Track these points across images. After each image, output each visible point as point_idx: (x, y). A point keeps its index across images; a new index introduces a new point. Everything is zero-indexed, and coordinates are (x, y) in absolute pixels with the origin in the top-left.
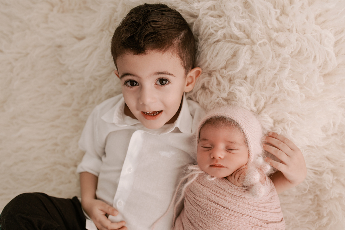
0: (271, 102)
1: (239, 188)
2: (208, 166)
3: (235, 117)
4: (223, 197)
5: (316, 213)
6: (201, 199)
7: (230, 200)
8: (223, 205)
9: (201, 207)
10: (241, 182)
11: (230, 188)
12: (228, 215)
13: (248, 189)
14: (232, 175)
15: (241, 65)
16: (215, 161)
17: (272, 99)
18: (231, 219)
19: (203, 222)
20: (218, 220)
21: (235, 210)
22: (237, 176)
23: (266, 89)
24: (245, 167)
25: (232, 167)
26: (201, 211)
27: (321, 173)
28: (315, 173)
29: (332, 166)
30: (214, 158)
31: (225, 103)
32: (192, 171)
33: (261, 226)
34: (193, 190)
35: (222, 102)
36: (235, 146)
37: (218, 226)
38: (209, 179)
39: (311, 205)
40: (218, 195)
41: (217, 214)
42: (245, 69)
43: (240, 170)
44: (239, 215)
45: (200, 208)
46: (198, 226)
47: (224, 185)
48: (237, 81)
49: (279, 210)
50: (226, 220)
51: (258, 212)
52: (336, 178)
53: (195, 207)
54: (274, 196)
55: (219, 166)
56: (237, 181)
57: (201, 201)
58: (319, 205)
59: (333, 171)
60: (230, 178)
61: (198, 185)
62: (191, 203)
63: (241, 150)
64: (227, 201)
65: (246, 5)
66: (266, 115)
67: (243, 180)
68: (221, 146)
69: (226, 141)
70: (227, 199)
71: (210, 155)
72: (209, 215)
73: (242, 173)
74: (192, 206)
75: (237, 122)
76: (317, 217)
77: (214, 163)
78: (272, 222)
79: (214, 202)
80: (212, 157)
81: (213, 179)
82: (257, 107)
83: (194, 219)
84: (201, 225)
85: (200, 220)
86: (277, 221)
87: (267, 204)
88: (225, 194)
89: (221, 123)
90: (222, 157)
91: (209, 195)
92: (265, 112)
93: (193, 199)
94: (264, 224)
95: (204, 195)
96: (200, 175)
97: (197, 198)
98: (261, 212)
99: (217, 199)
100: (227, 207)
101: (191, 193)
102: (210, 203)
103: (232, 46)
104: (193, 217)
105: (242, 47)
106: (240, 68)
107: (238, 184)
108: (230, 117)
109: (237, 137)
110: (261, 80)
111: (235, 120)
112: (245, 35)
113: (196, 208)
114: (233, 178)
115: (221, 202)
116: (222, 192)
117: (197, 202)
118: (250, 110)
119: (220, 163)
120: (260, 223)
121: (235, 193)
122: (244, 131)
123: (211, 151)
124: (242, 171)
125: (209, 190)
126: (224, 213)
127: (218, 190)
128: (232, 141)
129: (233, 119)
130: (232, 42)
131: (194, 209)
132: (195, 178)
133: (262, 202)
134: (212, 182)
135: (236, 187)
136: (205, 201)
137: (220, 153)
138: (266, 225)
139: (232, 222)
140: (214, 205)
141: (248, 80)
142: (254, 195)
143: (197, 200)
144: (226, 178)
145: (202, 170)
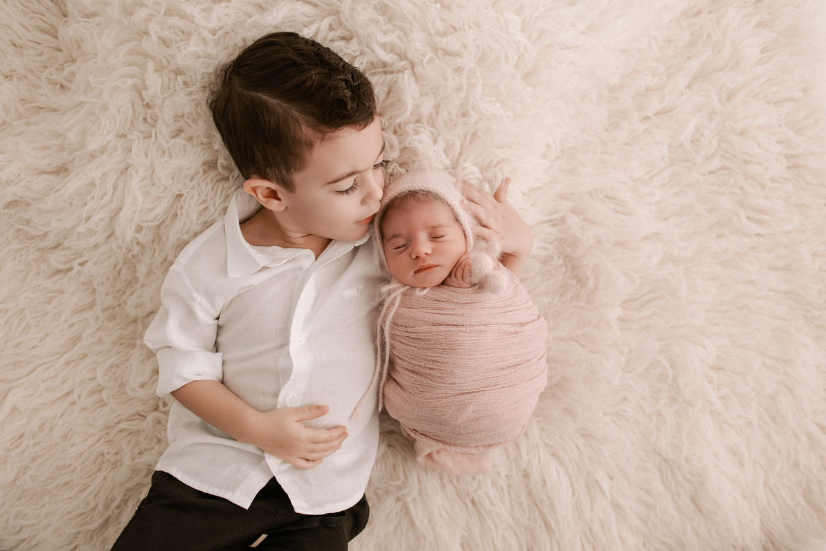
0: (468, 141)
1: (468, 290)
2: (412, 273)
3: (430, 186)
4: (451, 312)
5: (575, 280)
6: (418, 329)
7: (462, 311)
8: (455, 323)
9: (423, 341)
10: (468, 280)
11: (454, 295)
12: (466, 334)
13: (480, 286)
14: (450, 275)
15: (409, 103)
16: (421, 261)
17: (469, 137)
18: (474, 338)
19: (433, 361)
20: (455, 347)
21: (473, 324)
22: (459, 273)
23: (455, 125)
24: (464, 257)
25: (447, 263)
26: (425, 346)
27: (563, 220)
28: (554, 225)
29: (570, 204)
30: (417, 257)
31: (402, 170)
32: (389, 293)
33: (516, 333)
34: (399, 321)
35: (398, 171)
36: (441, 232)
37: (457, 357)
38: (419, 293)
39: (565, 273)
40: (441, 312)
41: (451, 340)
42: (417, 107)
43: (459, 263)
44: (482, 328)
45: (423, 343)
46: (428, 370)
47: (445, 293)
48: (410, 128)
49: (530, 303)
50: (467, 342)
51: (505, 314)
52: (582, 218)
53: (413, 344)
54: (517, 285)
55: (430, 267)
56: (461, 281)
57: (419, 331)
58: (574, 268)
59: (575, 211)
60: (449, 281)
61: (405, 311)
62: (405, 341)
63: (452, 233)
64: (457, 315)
65: (383, 9)
66: (467, 165)
67: (471, 276)
68: (423, 236)
69: (427, 228)
70: (457, 311)
71: (410, 255)
72: (440, 347)
73: (465, 266)
74: (408, 347)
75: (436, 192)
76: (579, 286)
77: (421, 264)
78: (528, 323)
79: (440, 325)
80: (414, 257)
81: (425, 292)
82: (451, 157)
83: (418, 363)
84: (432, 367)
85: (428, 360)
86: (534, 319)
87: (513, 299)
88: (452, 306)
89: (412, 201)
90: (429, 252)
91: (428, 317)
92: (465, 160)
93: (407, 334)
94: (519, 328)
95: (422, 321)
96: (404, 295)
97: (412, 331)
98: (510, 314)
99: (442, 319)
100: (461, 323)
101: (399, 328)
102: (434, 328)
103: (382, 79)
104: (414, 362)
105: (400, 75)
106: (410, 108)
107: (465, 285)
108: (423, 188)
109: (440, 216)
110: (444, 114)
111: (431, 190)
112: (396, 57)
113: (417, 345)
114: (453, 278)
115: (450, 320)
116: (446, 305)
117: (415, 336)
118: (442, 168)
119: (429, 262)
120: (513, 330)
121: (466, 299)
122: (449, 203)
123: (410, 250)
124: (464, 263)
125: (426, 310)
126: (461, 334)
127: (439, 305)
128: (435, 225)
129: (428, 189)
130: (379, 73)
131: (413, 348)
132: (398, 302)
133: (506, 299)
134: (425, 297)
135: (464, 290)
136: (425, 328)
137: (424, 246)
138: (522, 329)
139: (475, 341)
140: (441, 328)
141: (424, 121)
142: (494, 290)
143: (414, 333)
144: (443, 283)
145: (405, 285)
